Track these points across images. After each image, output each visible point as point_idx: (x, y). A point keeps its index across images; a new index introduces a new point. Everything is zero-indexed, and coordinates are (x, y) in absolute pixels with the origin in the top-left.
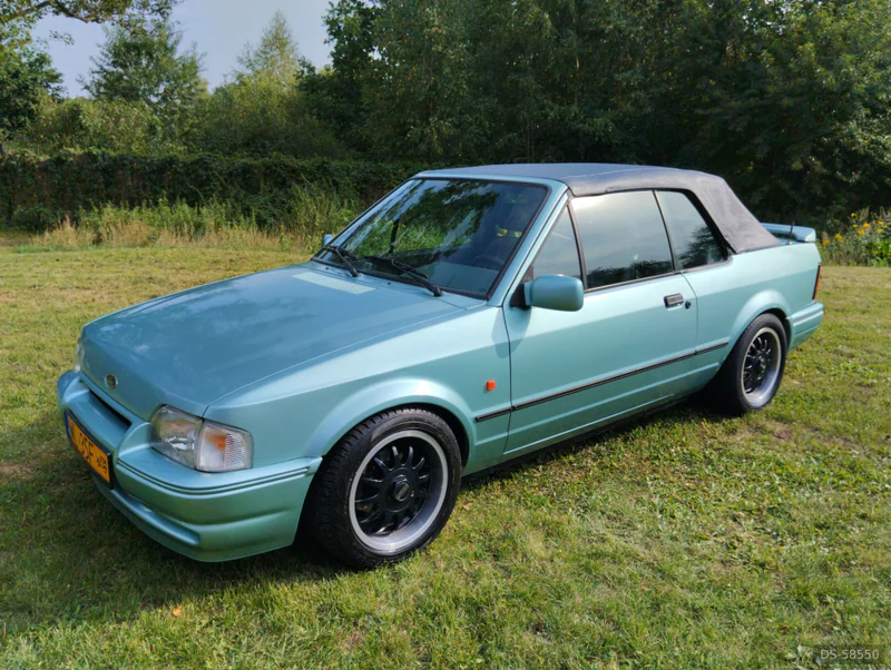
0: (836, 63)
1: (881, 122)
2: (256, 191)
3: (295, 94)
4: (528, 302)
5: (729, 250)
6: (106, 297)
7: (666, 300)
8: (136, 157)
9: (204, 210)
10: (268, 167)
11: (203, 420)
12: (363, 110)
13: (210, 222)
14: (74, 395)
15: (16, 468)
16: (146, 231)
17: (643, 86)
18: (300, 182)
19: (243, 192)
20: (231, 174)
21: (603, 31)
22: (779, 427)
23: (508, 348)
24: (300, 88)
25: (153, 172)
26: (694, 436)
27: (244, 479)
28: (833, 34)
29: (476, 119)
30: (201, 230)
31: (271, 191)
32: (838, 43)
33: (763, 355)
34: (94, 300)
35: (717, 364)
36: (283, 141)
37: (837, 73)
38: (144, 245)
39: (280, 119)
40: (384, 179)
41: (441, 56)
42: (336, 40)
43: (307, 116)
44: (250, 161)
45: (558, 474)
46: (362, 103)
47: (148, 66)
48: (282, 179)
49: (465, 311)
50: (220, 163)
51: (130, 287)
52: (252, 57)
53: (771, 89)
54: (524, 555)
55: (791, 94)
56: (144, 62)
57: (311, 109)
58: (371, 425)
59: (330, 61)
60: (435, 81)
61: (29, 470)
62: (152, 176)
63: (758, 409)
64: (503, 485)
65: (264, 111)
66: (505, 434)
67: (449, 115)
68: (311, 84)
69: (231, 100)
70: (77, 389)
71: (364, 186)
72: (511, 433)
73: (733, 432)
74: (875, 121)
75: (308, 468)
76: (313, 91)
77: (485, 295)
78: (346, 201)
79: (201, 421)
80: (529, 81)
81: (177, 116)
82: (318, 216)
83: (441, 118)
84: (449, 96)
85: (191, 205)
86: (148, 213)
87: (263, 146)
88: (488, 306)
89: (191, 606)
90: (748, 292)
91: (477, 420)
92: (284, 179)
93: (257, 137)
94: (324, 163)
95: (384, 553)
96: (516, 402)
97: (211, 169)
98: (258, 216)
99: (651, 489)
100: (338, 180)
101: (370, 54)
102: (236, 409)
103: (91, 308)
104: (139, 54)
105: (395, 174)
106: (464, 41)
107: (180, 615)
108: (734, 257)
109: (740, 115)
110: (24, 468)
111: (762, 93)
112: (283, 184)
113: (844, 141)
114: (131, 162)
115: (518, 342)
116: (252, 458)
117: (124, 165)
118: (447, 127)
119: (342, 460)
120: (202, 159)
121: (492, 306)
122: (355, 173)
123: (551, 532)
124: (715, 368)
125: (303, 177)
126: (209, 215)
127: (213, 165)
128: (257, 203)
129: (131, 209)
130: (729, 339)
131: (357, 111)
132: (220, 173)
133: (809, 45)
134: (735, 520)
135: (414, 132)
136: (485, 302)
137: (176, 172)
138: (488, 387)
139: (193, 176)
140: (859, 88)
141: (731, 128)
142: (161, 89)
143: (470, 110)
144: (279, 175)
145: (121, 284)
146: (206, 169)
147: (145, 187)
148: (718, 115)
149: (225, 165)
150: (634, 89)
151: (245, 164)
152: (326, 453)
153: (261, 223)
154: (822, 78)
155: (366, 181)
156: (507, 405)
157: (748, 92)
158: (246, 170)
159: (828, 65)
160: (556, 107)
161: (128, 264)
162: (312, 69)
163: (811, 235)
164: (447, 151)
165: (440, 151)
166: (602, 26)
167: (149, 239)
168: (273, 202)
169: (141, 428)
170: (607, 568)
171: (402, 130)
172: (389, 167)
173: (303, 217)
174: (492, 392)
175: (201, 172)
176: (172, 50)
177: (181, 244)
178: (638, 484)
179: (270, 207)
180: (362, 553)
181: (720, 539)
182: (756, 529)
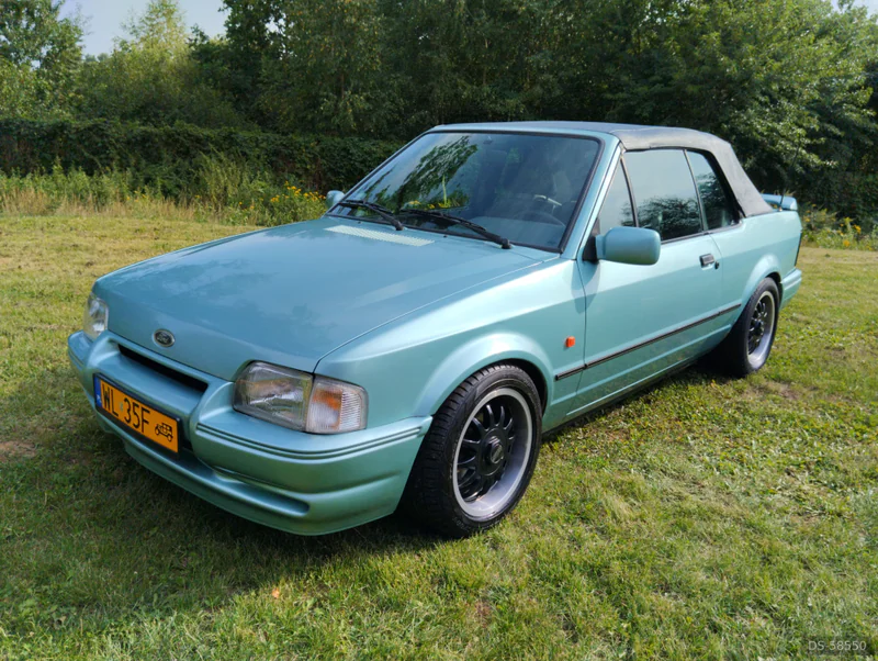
0: (737, 53)
1: (771, 111)
2: (157, 160)
3: (185, 63)
4: (599, 256)
5: (741, 214)
6: (31, 264)
7: (701, 260)
8: (22, 122)
9: (105, 179)
10: (169, 136)
11: (314, 375)
12: (261, 82)
13: (112, 190)
14: (102, 356)
15: (10, 444)
16: (44, 200)
17: (550, 70)
18: (207, 152)
19: (144, 162)
20: (128, 143)
21: (515, 12)
22: (782, 388)
23: (583, 304)
24: (193, 55)
25: (43, 138)
26: (708, 396)
27: (361, 442)
28: (733, 25)
29: (390, 94)
30: (102, 198)
31: (174, 161)
32: (738, 34)
33: (762, 317)
34: (19, 267)
35: (729, 326)
36: (177, 110)
37: (739, 62)
38: (43, 214)
39: (175, 88)
40: (295, 152)
41: (354, 28)
42: (230, 9)
43: (203, 86)
44: (150, 129)
45: (602, 436)
46: (259, 75)
47: (28, 26)
48: (186, 149)
49: (544, 265)
50: (117, 129)
51: (55, 254)
52: (137, 24)
53: (677, 76)
54: (614, 516)
55: (694, 82)
56: (24, 23)
57: (207, 80)
58: (474, 382)
59: (223, 31)
60: (348, 54)
61: (28, 447)
62: (41, 142)
63: (757, 370)
64: (551, 447)
65: (156, 79)
66: (574, 394)
67: (364, 90)
68: (204, 53)
69: (120, 67)
70: (103, 351)
71: (274, 159)
72: (580, 392)
73: (740, 392)
74: (768, 110)
75: (420, 428)
76: (207, 61)
77: (558, 247)
78: (258, 172)
79: (309, 379)
80: (442, 59)
81: (62, 82)
82: (230, 188)
83: (355, 91)
84: (362, 69)
85: (90, 173)
86: (42, 181)
87: (156, 115)
88: (562, 259)
89: (290, 587)
90: (755, 257)
91: (557, 378)
92: (188, 148)
93: (150, 105)
94: (231, 133)
95: (479, 519)
96: (589, 360)
97: (107, 136)
98: (163, 186)
99: (696, 448)
100: (247, 151)
101: (267, 25)
102: (350, 363)
103: (19, 275)
104: (18, 15)
105: (307, 148)
106: (377, 14)
107: (280, 597)
108: (744, 220)
109: (646, 100)
110: (21, 445)
111: (666, 80)
112: (186, 154)
113: (742, 128)
114: (18, 127)
115: (593, 296)
116: (366, 417)
117: (11, 130)
118: (361, 102)
119: (448, 419)
120: (96, 126)
121: (567, 259)
122: (264, 145)
123: (628, 492)
124: (726, 330)
125: (211, 146)
126: (110, 182)
127: (109, 132)
128: (162, 173)
129: (24, 176)
130: (741, 301)
131: (254, 83)
132: (117, 141)
133: (715, 35)
134: (789, 474)
135: (326, 105)
136: (558, 255)
137: (68, 138)
138: (568, 343)
139: (86, 143)
140: (759, 77)
141: (637, 113)
142: (44, 51)
143: (382, 85)
144: (182, 145)
145: (44, 252)
146: (102, 136)
147: (32, 154)
148: (624, 100)
149: (123, 131)
150: (541, 71)
151: (145, 131)
152: (434, 412)
153: (166, 193)
154: (726, 67)
155: (276, 153)
156: (580, 364)
157: (654, 78)
158: (145, 139)
159: (731, 55)
160: (469, 87)
161: (40, 233)
162: (204, 37)
163: (793, 204)
164: (360, 125)
165: (353, 125)
166: (516, 7)
167: (49, 207)
168: (177, 172)
169: (223, 389)
170: (699, 526)
171: (314, 103)
172: (301, 139)
173: (213, 190)
174: (571, 348)
175: (98, 140)
176: (55, 10)
177: (84, 214)
178: (681, 443)
179: (175, 177)
180: (461, 520)
181: (787, 493)
182: (811, 482)
